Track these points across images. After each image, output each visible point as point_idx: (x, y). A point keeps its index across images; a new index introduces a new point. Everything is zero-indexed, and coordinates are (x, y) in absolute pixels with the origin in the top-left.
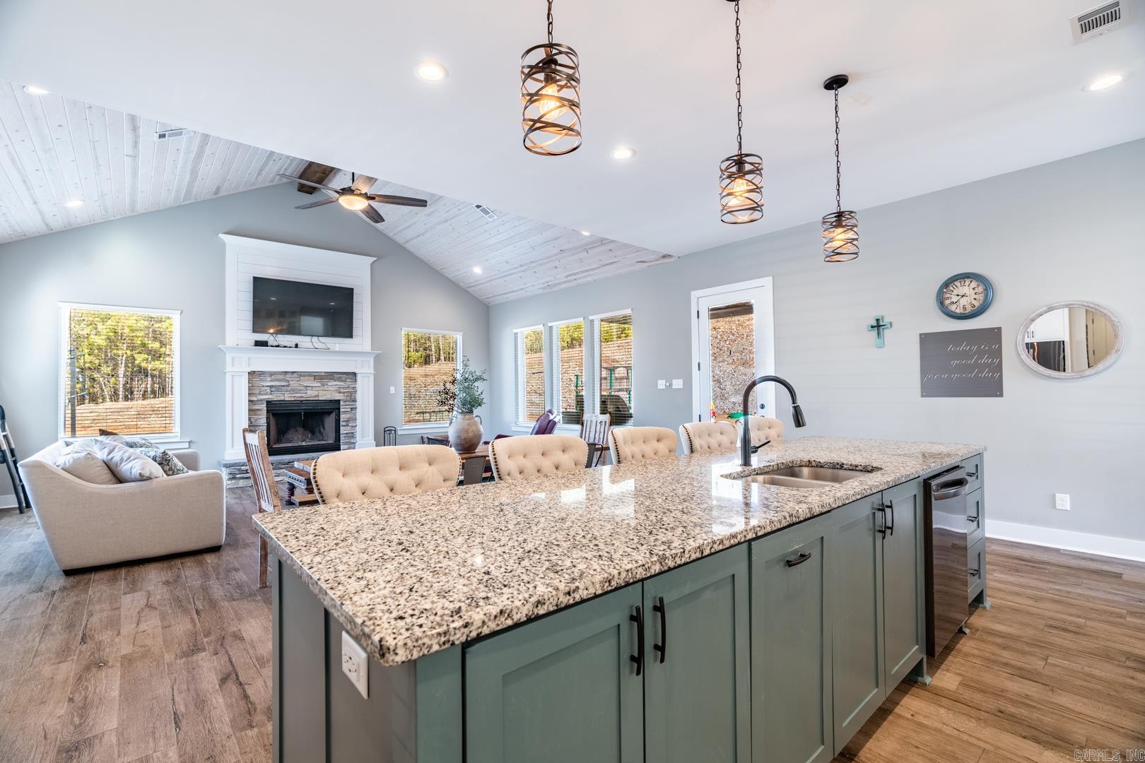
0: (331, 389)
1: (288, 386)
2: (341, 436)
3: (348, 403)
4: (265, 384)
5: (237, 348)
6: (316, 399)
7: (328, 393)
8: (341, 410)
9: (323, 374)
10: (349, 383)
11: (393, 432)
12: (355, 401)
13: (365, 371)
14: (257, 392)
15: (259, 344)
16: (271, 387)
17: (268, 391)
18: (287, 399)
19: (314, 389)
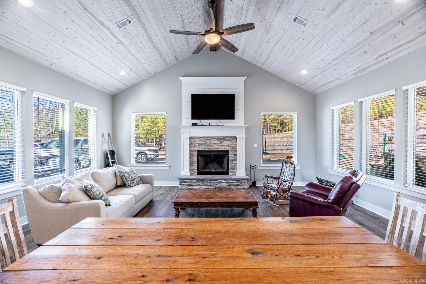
0: (225, 145)
1: (206, 143)
2: (230, 168)
3: (232, 152)
4: (196, 143)
5: (186, 127)
6: (218, 149)
7: (224, 147)
8: (230, 155)
9: (221, 138)
10: (233, 142)
11: (255, 168)
12: (236, 151)
13: (241, 135)
14: (193, 146)
15: (195, 124)
16: (199, 144)
17: (198, 145)
18: (205, 149)
19: (217, 145)
